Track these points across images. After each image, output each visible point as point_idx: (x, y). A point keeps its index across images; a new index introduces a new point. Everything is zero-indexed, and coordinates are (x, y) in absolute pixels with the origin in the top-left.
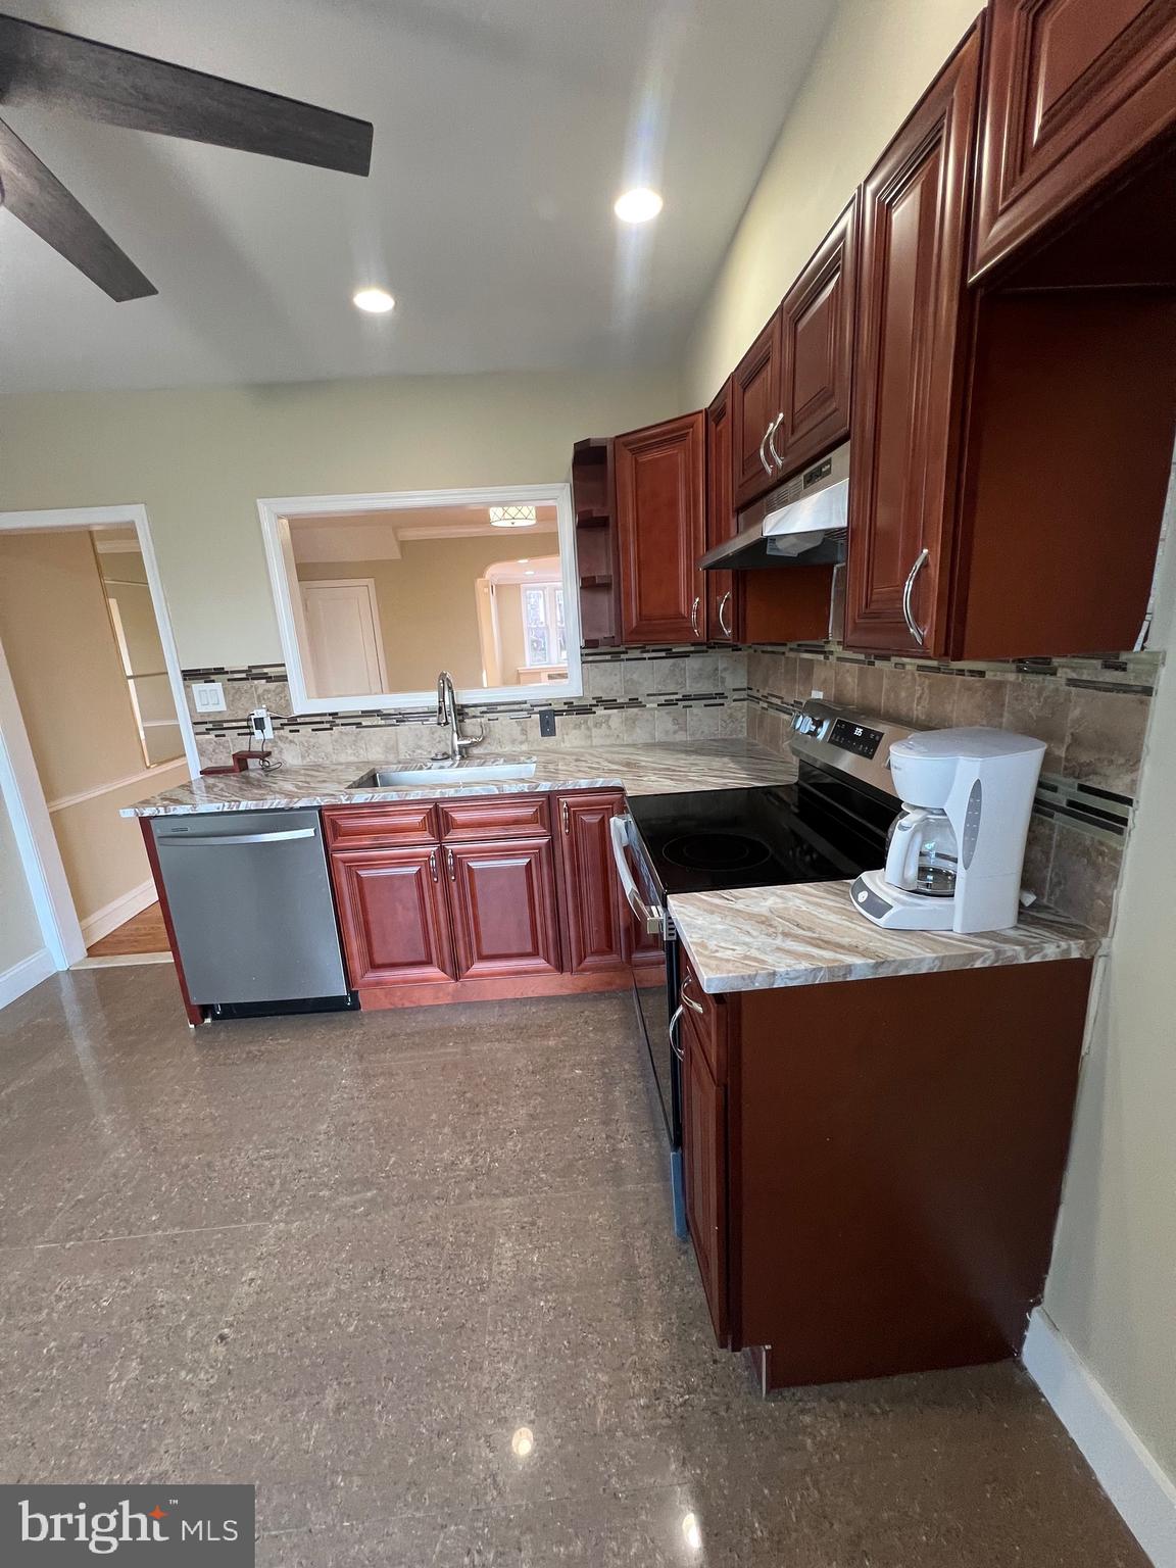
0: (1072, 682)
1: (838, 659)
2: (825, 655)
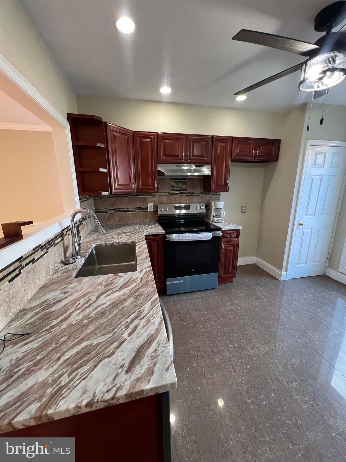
0: (212, 195)
1: (158, 196)
2: (152, 196)
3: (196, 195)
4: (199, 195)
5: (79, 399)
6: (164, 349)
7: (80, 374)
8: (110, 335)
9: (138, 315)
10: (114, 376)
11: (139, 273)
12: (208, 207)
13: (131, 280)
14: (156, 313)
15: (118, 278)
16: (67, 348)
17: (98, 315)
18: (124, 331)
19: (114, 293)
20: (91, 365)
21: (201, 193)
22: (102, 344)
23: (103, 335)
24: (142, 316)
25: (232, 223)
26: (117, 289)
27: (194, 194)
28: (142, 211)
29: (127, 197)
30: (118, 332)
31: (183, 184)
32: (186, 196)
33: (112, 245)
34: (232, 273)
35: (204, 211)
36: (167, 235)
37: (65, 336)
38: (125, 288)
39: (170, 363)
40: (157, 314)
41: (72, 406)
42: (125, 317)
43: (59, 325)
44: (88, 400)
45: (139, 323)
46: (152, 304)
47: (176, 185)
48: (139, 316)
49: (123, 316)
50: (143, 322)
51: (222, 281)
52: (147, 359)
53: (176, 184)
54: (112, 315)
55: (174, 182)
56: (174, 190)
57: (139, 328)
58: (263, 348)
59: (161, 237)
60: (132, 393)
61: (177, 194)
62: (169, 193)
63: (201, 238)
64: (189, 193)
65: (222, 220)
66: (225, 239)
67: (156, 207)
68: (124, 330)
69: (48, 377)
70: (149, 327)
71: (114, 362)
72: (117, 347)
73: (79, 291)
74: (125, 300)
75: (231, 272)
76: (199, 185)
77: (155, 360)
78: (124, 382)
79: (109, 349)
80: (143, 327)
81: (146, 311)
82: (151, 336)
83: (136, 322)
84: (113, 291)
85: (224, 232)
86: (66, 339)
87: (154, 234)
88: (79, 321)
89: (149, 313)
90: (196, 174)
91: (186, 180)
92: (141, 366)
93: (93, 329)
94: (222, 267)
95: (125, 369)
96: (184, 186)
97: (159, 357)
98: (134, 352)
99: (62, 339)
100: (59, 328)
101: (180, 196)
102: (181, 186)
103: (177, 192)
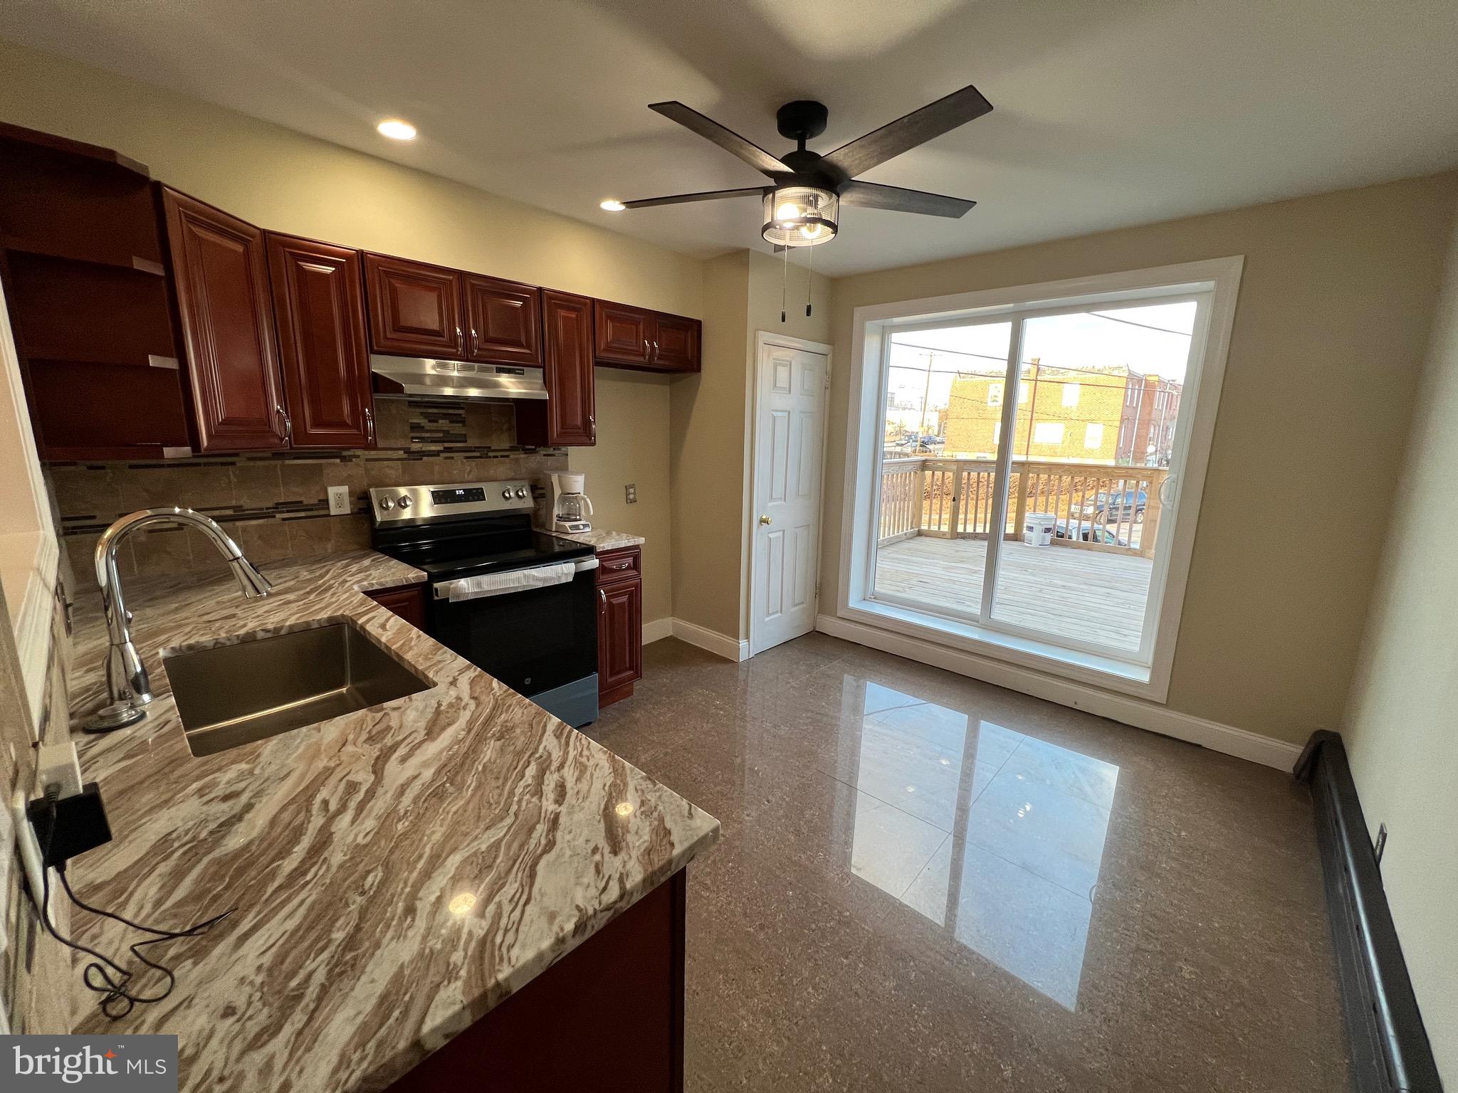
0: (545, 455)
1: (367, 460)
2: (343, 459)
3: (496, 457)
4: (508, 456)
5: (551, 930)
6: (658, 794)
7: (505, 902)
8: (509, 821)
9: (545, 766)
10: (592, 869)
11: (453, 687)
12: (540, 490)
13: (442, 708)
14: (585, 749)
15: (394, 715)
16: (410, 884)
17: (424, 802)
18: (537, 802)
19: (419, 747)
20: (519, 879)
21: (512, 449)
22: (504, 842)
23: (487, 828)
24: (555, 765)
25: (614, 533)
26: (421, 736)
27: (490, 454)
28: (303, 514)
29: (233, 464)
30: (523, 809)
31: (451, 422)
32: (466, 458)
33: (250, 638)
34: (631, 668)
35: (528, 503)
36: (436, 585)
37: (368, 872)
38: (443, 729)
39: (687, 807)
40: (588, 748)
41: (546, 944)
42: (511, 780)
43: (316, 863)
44: (574, 920)
45: (562, 777)
46: (558, 737)
47: (431, 424)
48: (549, 766)
49: (506, 780)
50: (569, 774)
51: (608, 695)
52: (639, 820)
53: (430, 421)
54: (469, 786)
55: (422, 413)
56: (423, 440)
57: (570, 784)
58: (748, 815)
59: (414, 592)
60: (654, 873)
61: (437, 454)
62: (407, 451)
63: (545, 580)
64: (474, 451)
65: (585, 526)
66: (605, 576)
67: (359, 499)
68: (535, 799)
69: (421, 943)
70: (592, 775)
71: (568, 853)
72: (549, 831)
73: (283, 779)
74: (473, 751)
75: (628, 665)
76: (505, 427)
77: (655, 814)
78: (624, 867)
79: (533, 842)
80: (578, 780)
81: (556, 755)
82: (610, 786)
83: (551, 781)
84: (413, 744)
85: (603, 555)
86: (380, 874)
87: (390, 585)
88: (377, 833)
89: (566, 753)
90: (473, 392)
91: (463, 408)
92: (637, 833)
93: (443, 829)
94: (604, 657)
95: (607, 849)
96: (457, 429)
97: (660, 808)
98: (599, 821)
99: (370, 879)
100: (324, 868)
101: (446, 458)
102: (445, 429)
103: (434, 447)
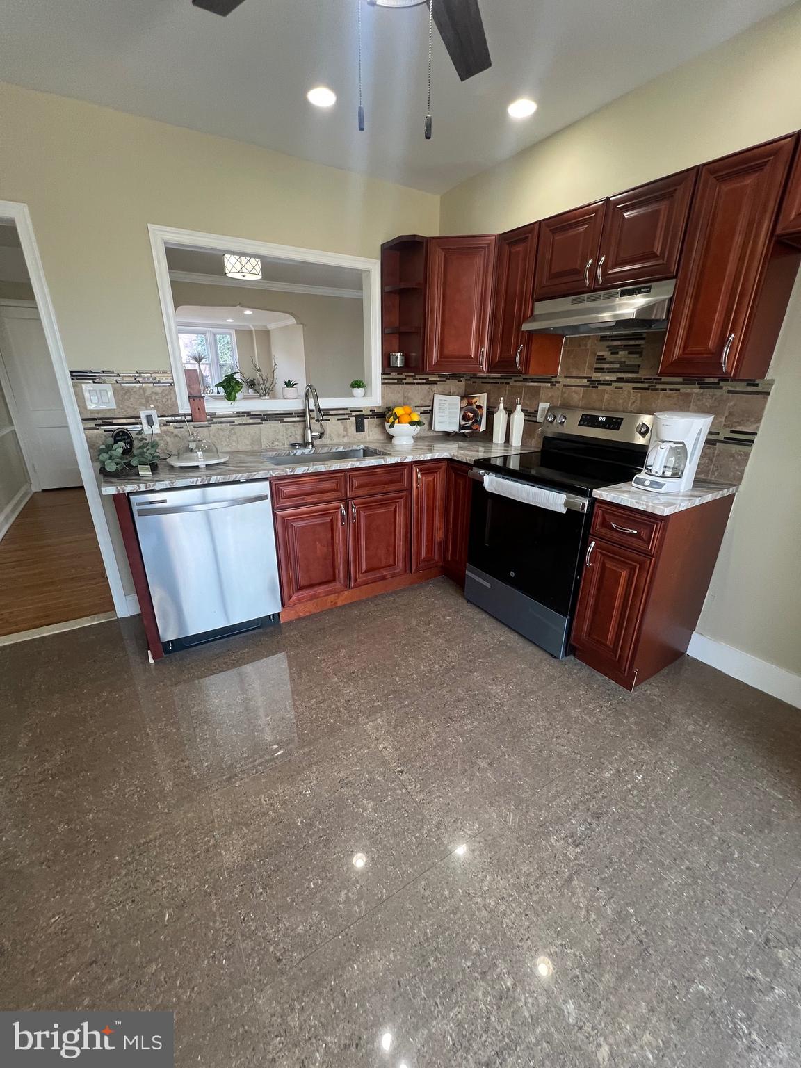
2: (552, 384)
28: (527, 418)
31: (629, 353)
32: (634, 388)
47: (612, 356)
53: (612, 353)
56: (602, 370)
64: (643, 382)
75: (610, 644)
85: (603, 504)
91: (644, 339)
101: (616, 388)
102: (623, 360)
103: (608, 377)
